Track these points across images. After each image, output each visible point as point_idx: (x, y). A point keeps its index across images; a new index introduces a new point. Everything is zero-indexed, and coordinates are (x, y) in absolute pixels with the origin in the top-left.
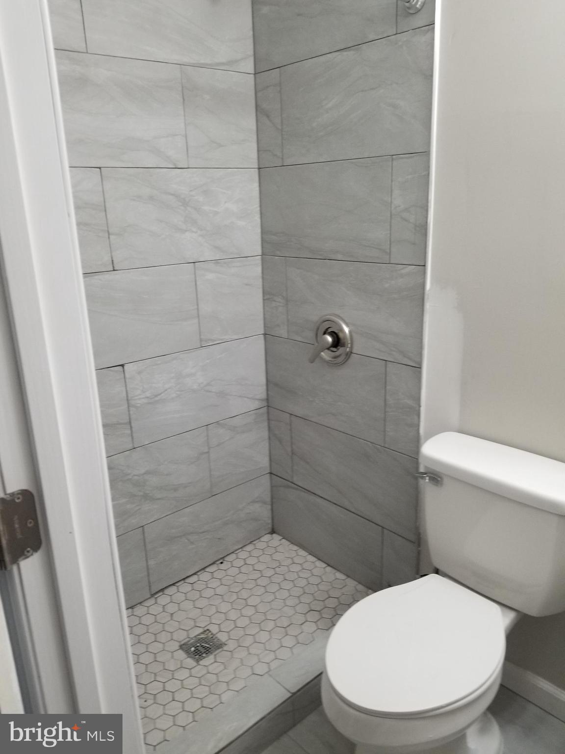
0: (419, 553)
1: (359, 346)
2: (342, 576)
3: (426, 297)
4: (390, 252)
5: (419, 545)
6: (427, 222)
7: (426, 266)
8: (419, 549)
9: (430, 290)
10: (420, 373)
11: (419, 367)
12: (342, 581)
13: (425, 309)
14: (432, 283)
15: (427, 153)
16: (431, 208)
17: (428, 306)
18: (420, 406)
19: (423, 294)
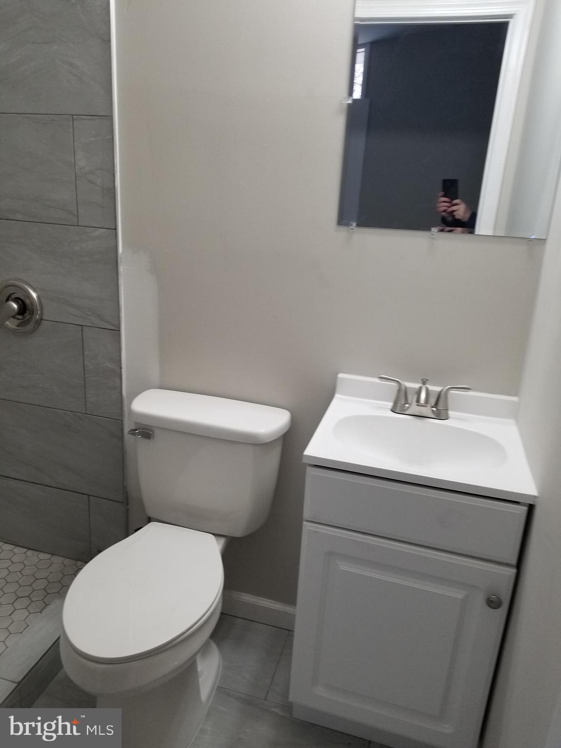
0: (127, 511)
1: (50, 312)
2: (48, 556)
3: (119, 261)
4: (78, 215)
5: (127, 504)
6: (114, 186)
7: (117, 229)
8: (128, 507)
9: (122, 253)
10: (119, 335)
11: (118, 330)
12: (48, 561)
13: (119, 272)
14: (123, 247)
15: (110, 118)
16: (117, 172)
17: (121, 269)
18: (121, 368)
19: (117, 257)
